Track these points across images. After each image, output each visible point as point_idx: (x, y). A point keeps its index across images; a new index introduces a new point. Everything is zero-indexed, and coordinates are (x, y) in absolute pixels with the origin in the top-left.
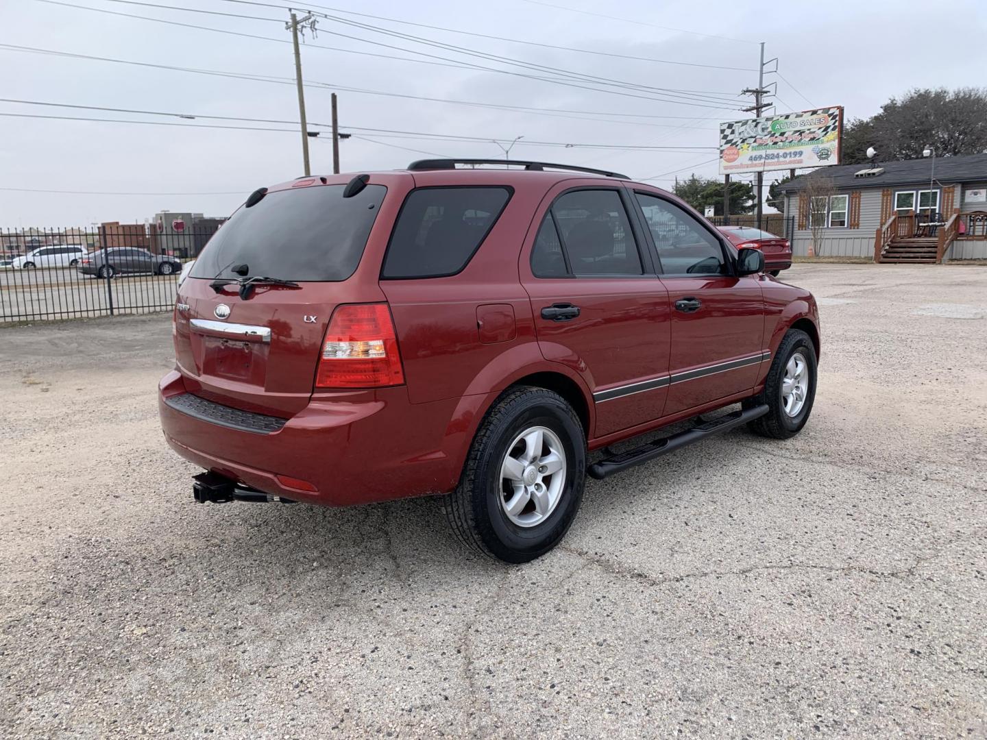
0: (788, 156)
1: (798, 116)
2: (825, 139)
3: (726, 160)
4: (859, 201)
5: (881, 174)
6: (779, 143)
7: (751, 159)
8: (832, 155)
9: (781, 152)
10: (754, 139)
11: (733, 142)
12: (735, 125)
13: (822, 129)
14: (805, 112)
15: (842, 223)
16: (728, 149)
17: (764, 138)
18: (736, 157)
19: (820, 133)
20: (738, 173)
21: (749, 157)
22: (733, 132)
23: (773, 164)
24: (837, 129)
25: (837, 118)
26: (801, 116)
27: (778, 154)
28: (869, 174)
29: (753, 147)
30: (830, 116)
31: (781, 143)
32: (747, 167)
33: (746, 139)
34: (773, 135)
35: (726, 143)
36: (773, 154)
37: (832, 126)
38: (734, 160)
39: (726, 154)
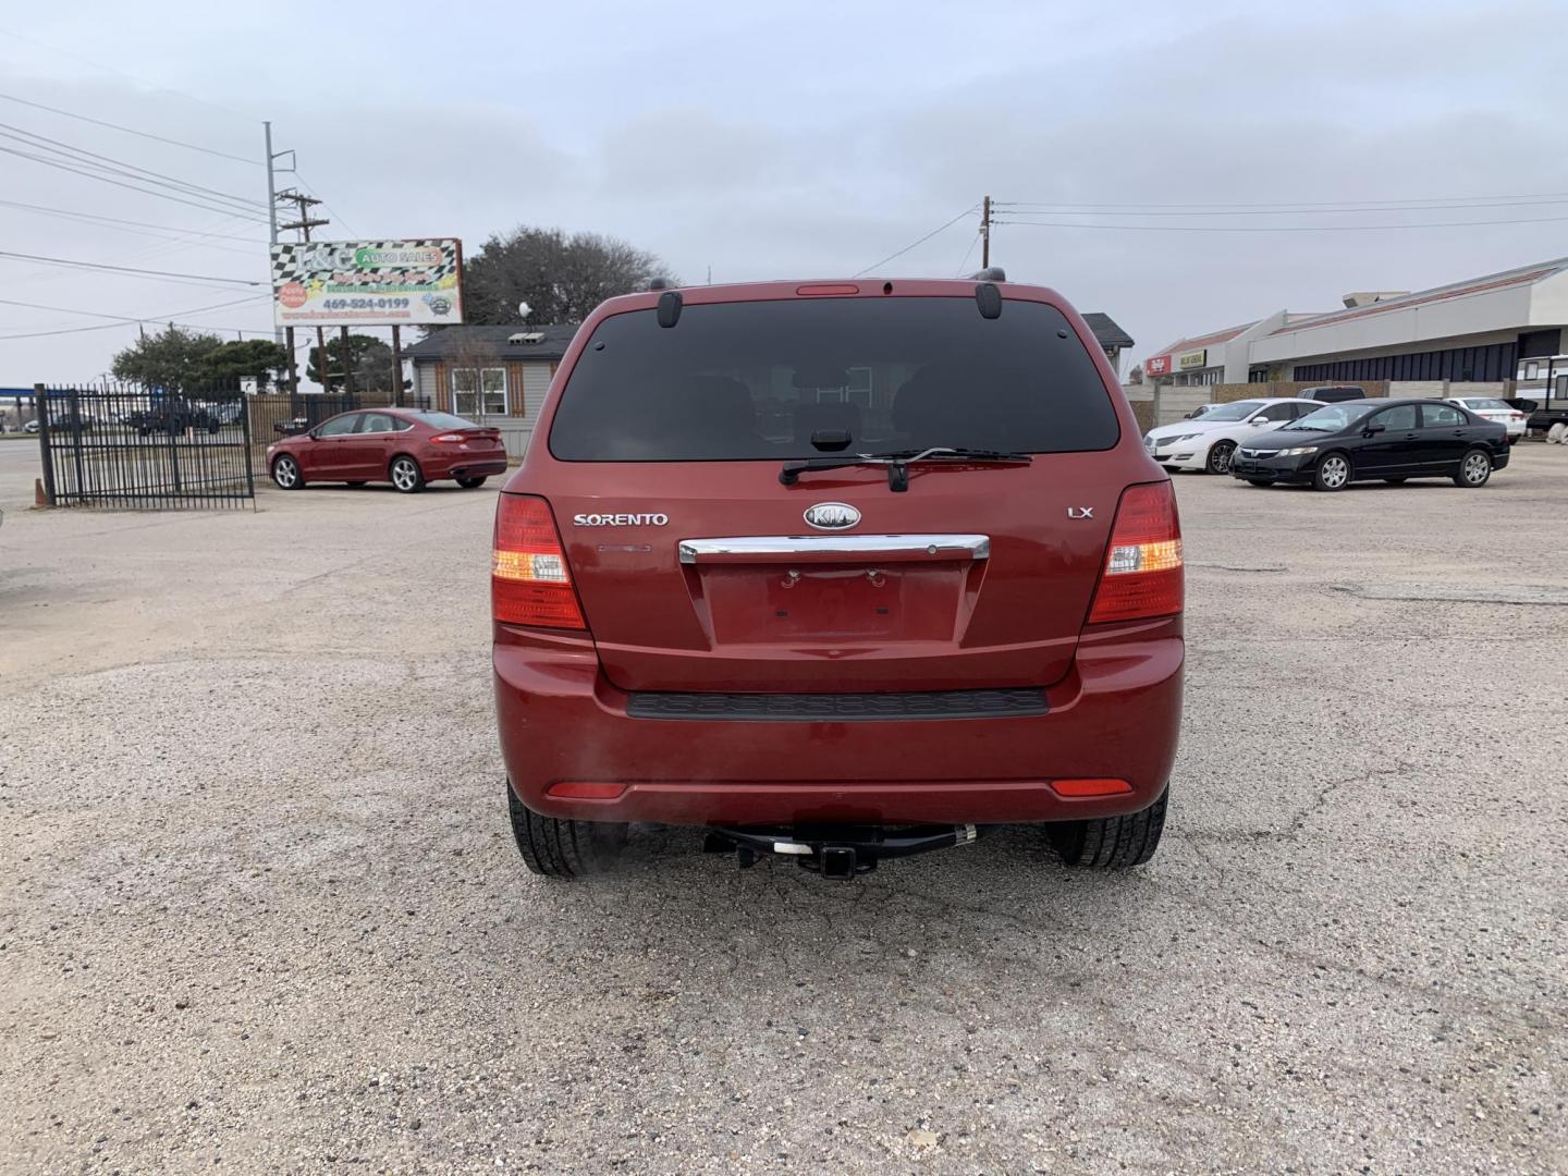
0: (387, 306)
1: (395, 246)
2: (440, 284)
3: (285, 304)
4: (521, 378)
5: (544, 341)
6: (371, 284)
7: (327, 304)
8: (452, 309)
9: (376, 298)
10: (329, 274)
11: (295, 275)
12: (296, 248)
13: (435, 269)
14: (407, 241)
15: (501, 409)
16: (287, 285)
17: (347, 274)
18: (302, 299)
19: (431, 275)
20: (308, 326)
21: (324, 301)
22: (293, 260)
23: (365, 315)
24: (456, 272)
25: (455, 256)
26: (401, 246)
27: (371, 301)
28: (528, 341)
29: (329, 286)
30: (443, 250)
31: (374, 285)
32: (323, 317)
33: (316, 273)
34: (360, 271)
35: (282, 277)
36: (363, 301)
37: (448, 267)
38: (298, 305)
39: (285, 294)
